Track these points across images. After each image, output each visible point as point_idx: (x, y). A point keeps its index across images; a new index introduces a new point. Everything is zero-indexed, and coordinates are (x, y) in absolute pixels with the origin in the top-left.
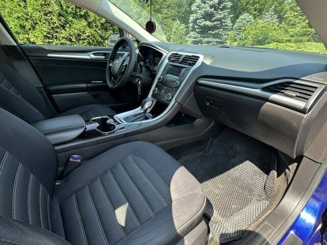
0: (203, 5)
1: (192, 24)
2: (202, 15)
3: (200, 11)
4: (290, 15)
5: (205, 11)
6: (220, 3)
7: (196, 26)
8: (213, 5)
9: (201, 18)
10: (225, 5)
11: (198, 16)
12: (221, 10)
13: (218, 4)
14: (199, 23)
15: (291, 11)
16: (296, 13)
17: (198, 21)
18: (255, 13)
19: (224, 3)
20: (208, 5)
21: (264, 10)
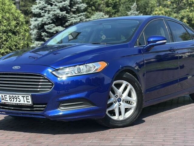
0: (49, 7)
1: (36, 31)
2: (52, 20)
3: (46, 14)
4: (160, 12)
5: (55, 15)
6: (71, 5)
7: (43, 34)
8: (63, 7)
9: (50, 23)
10: (78, 7)
11: (45, 20)
12: (74, 13)
13: (69, 6)
14: (48, 29)
15: (159, 6)
16: (167, 9)
17: (46, 27)
18: (108, 9)
19: (77, 5)
20: (57, 7)
21: (120, 4)
